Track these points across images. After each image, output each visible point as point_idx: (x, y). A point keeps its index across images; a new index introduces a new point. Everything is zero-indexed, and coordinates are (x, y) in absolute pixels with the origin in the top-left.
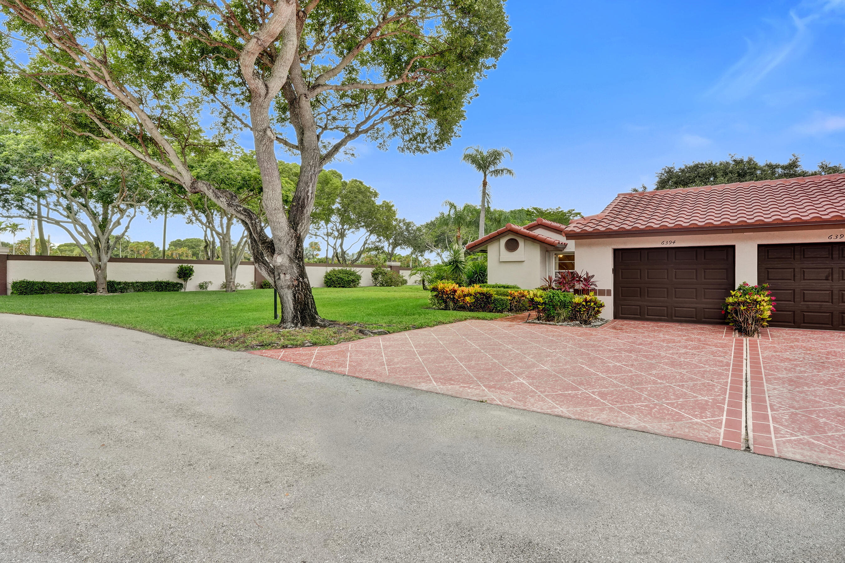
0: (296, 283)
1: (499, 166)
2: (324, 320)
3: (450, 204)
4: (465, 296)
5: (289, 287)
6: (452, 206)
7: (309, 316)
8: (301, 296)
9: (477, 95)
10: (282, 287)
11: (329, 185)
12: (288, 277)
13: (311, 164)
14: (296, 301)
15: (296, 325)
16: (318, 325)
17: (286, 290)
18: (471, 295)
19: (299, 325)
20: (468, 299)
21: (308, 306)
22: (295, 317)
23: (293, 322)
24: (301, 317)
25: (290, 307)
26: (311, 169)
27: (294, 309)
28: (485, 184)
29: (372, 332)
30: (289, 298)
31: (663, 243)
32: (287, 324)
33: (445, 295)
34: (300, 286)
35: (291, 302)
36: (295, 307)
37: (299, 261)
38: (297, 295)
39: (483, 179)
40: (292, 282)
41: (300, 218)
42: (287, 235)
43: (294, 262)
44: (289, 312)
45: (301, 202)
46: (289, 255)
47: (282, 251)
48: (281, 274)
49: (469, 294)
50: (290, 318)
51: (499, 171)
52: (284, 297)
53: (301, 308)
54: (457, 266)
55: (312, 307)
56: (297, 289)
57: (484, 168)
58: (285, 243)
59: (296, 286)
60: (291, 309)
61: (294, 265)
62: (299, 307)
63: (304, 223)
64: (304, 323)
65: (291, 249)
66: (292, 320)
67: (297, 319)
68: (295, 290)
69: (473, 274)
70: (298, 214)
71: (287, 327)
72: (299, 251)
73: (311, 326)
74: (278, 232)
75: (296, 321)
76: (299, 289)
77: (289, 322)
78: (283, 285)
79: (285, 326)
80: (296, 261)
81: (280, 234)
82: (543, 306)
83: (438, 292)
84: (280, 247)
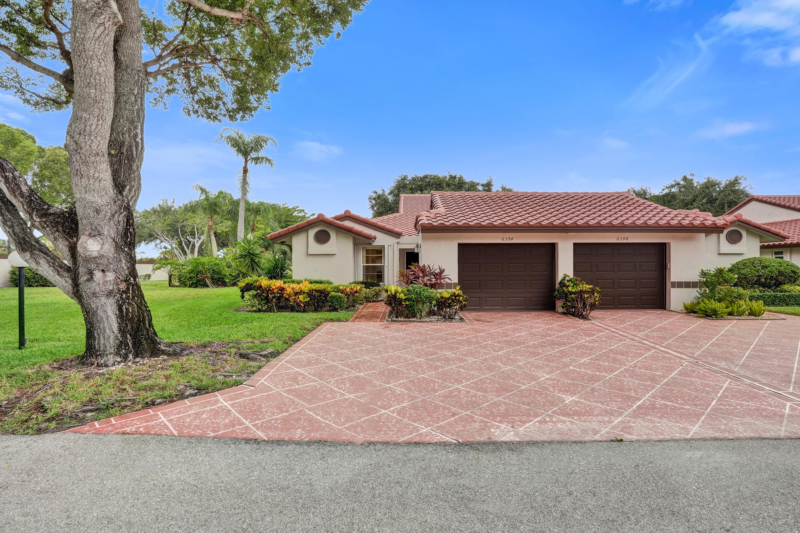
0: (123, 286)
1: (261, 154)
2: (170, 345)
3: (201, 189)
4: (296, 294)
5: (110, 294)
6: (203, 190)
7: (146, 340)
8: (132, 309)
9: (309, 64)
10: (94, 293)
11: (18, 148)
12: (110, 276)
13: (136, 92)
14: (122, 316)
15: (125, 358)
16: (163, 352)
17: (103, 299)
18: (304, 293)
19: (131, 356)
20: (301, 297)
21: (144, 324)
22: (122, 344)
23: (118, 354)
24: (134, 344)
25: (111, 329)
26: (136, 101)
27: (120, 330)
28: (245, 171)
29: (261, 355)
30: (110, 313)
31: (503, 239)
32: (105, 358)
33: (271, 294)
34: (131, 292)
35: (114, 320)
36: (122, 328)
37: (130, 249)
38: (124, 307)
39: (244, 166)
40: (118, 284)
41: (126, 176)
42: (112, 203)
43: (123, 251)
44: (109, 337)
45: (127, 150)
46: (114, 239)
47: (99, 231)
48: (97, 271)
49: (301, 292)
50: (111, 347)
51: (259, 159)
52: (99, 311)
53: (132, 328)
54: (252, 259)
55: (151, 325)
56: (124, 296)
57: (245, 153)
58: (107, 217)
59: (123, 291)
60: (113, 332)
61: (122, 256)
62: (129, 327)
63: (133, 186)
64: (139, 352)
65: (117, 229)
66: (116, 350)
67: (125, 347)
68: (121, 298)
69: (274, 268)
70: (123, 170)
71: (108, 363)
72: (130, 233)
73: (151, 356)
74: (94, 196)
75: (123, 351)
76: (129, 296)
77: (111, 354)
78: (99, 290)
79: (102, 362)
80: (126, 249)
81: (100, 201)
82: (407, 303)
83: (261, 291)
84: (96, 223)
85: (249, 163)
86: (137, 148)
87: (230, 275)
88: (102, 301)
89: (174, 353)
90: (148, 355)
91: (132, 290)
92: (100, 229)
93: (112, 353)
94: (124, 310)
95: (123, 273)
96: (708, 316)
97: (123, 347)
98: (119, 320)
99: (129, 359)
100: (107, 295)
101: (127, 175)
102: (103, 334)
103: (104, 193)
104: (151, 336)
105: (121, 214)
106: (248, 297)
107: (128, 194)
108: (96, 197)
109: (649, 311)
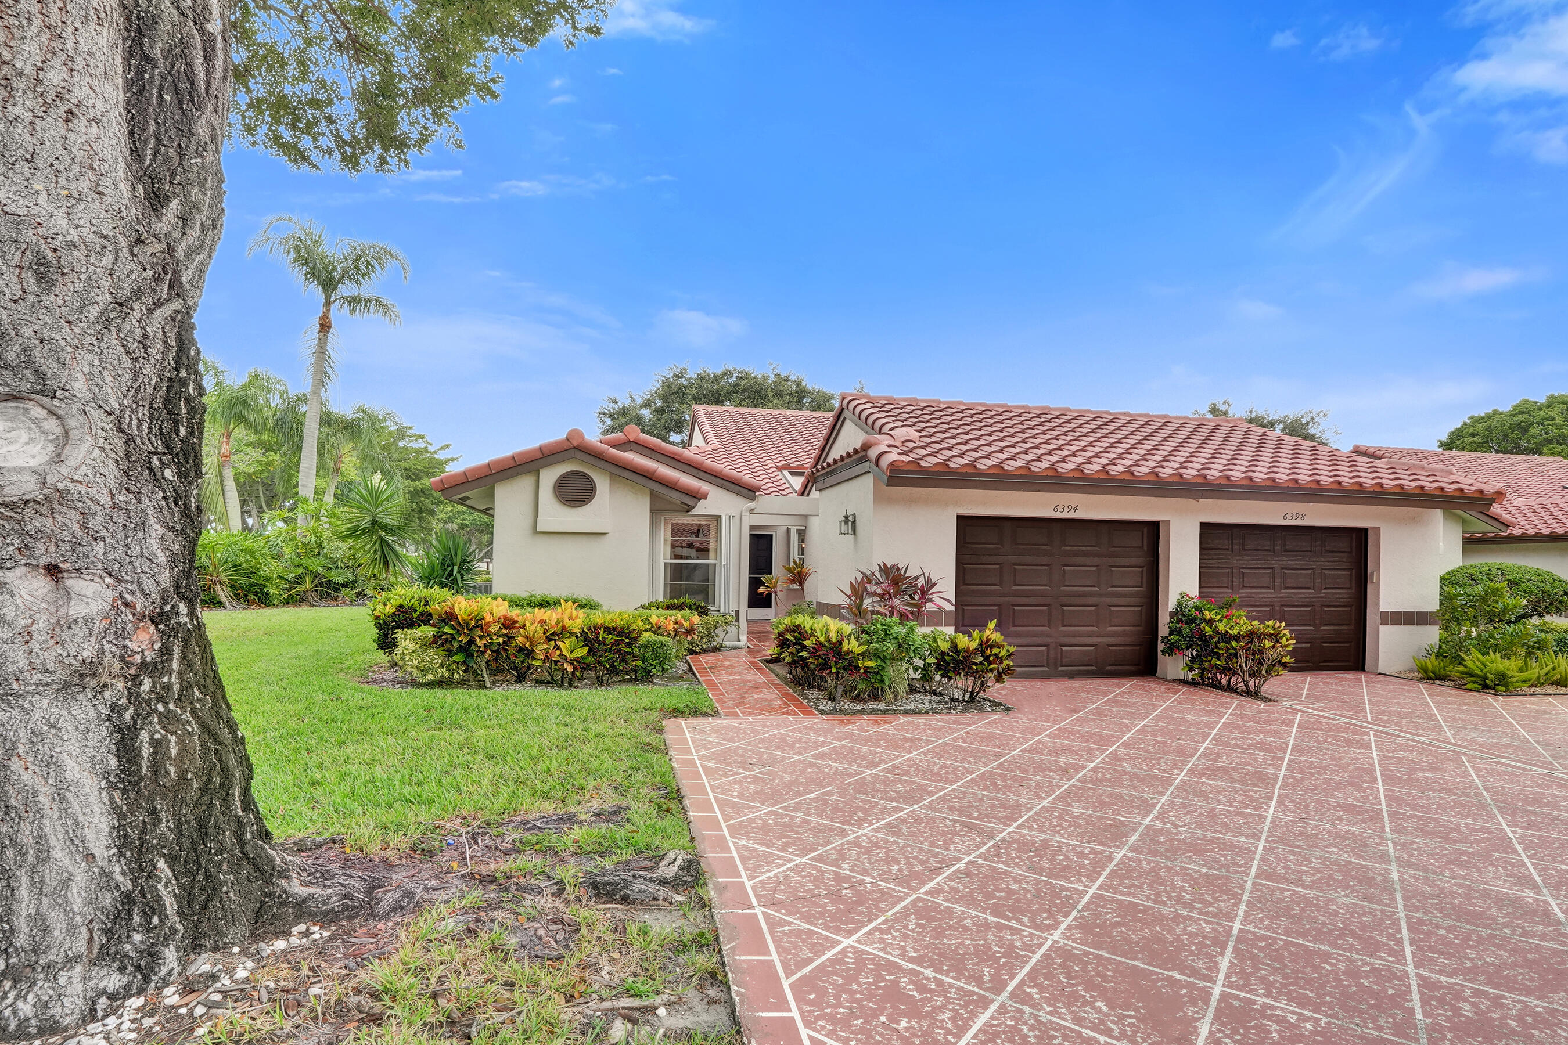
0: (143, 643)
1: (367, 289)
4: (550, 636)
5: (78, 679)
8: (179, 741)
12: (90, 596)
15: (145, 969)
16: (303, 910)
17: (43, 706)
18: (572, 634)
19: (171, 957)
20: (565, 645)
22: (130, 907)
23: (108, 955)
24: (186, 895)
25: (75, 841)
27: (123, 843)
30: (75, 768)
32: (43, 989)
33: (481, 637)
34: (175, 666)
35: (93, 798)
36: (134, 834)
37: (182, 475)
38: (144, 735)
39: (321, 314)
40: (121, 635)
41: (167, 159)
42: (123, 242)
43: (157, 481)
44: (66, 883)
45: (167, 54)
46: (119, 419)
47: (39, 374)
48: (19, 571)
49: (563, 632)
50: (72, 930)
51: (360, 301)
52: (15, 764)
53: (179, 826)
54: (383, 541)
55: (248, 803)
56: (147, 685)
57: (329, 284)
58: (95, 311)
59: (144, 665)
60: (90, 857)
61: (152, 502)
62: (165, 826)
63: (196, 207)
64: (205, 927)
65: (136, 374)
66: (99, 939)
67: (147, 917)
68: (133, 695)
69: (443, 564)
70: (152, 128)
71: (56, 1011)
72: (188, 401)
73: (256, 937)
74: (27, 190)
75: (137, 937)
76: (168, 687)
77: (70, 961)
78: (23, 663)
79: (26, 1008)
80: (168, 473)
81: (60, 221)
82: (868, 664)
83: (453, 628)
84: (27, 332)
85: (335, 307)
86: (208, 58)
87: (280, 577)
88: (38, 714)
89: (346, 907)
90: (240, 930)
91: (184, 657)
92: (50, 367)
93: (78, 958)
94: (146, 751)
95: (149, 585)
96: (1485, 687)
97: (137, 919)
98: (117, 796)
99: (164, 970)
100: (67, 686)
101: (172, 153)
102: (32, 872)
103: (84, 185)
104: (255, 847)
105: (158, 305)
106: (412, 646)
107: (176, 235)
108: (42, 199)
109: (1340, 675)
